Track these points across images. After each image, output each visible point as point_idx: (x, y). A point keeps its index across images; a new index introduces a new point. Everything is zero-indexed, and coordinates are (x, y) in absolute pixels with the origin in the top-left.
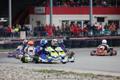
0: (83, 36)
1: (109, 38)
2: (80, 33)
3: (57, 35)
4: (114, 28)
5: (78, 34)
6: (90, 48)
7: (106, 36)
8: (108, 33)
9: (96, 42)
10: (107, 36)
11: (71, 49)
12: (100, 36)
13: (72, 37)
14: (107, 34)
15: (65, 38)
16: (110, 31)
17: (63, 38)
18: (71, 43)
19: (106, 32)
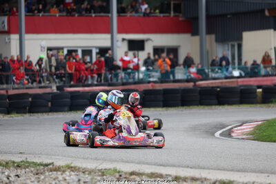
0: (95, 83)
1: (155, 88)
2: (89, 76)
3: (36, 81)
4: (166, 65)
5: (84, 78)
7: (149, 82)
8: (153, 77)
10: (152, 84)
11: (69, 113)
12: (135, 83)
13: (71, 86)
14: (151, 79)
15: (54, 89)
16: (157, 72)
17: (51, 87)
18: (68, 100)
19: (149, 73)
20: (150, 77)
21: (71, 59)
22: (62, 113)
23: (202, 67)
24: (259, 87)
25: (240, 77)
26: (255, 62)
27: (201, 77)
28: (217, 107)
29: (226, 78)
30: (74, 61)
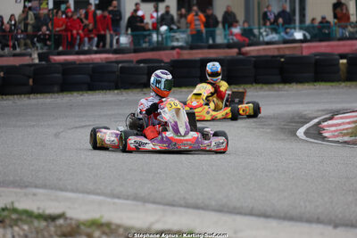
0: (95, 48)
1: (181, 58)
2: (86, 39)
3: (8, 46)
6: (124, 92)
7: (173, 48)
8: (177, 40)
9: (146, 71)
10: (177, 50)
11: (61, 94)
12: (153, 49)
13: (60, 54)
14: (175, 44)
15: (35, 56)
16: (183, 32)
17: (30, 55)
18: (59, 75)
19: (173, 34)
20: (172, 41)
21: (60, 13)
22: (49, 96)
23: (249, 26)
24: (342, 56)
25: (304, 40)
26: (323, 18)
27: (247, 40)
28: (281, 86)
29: (285, 42)
30: (64, 16)
